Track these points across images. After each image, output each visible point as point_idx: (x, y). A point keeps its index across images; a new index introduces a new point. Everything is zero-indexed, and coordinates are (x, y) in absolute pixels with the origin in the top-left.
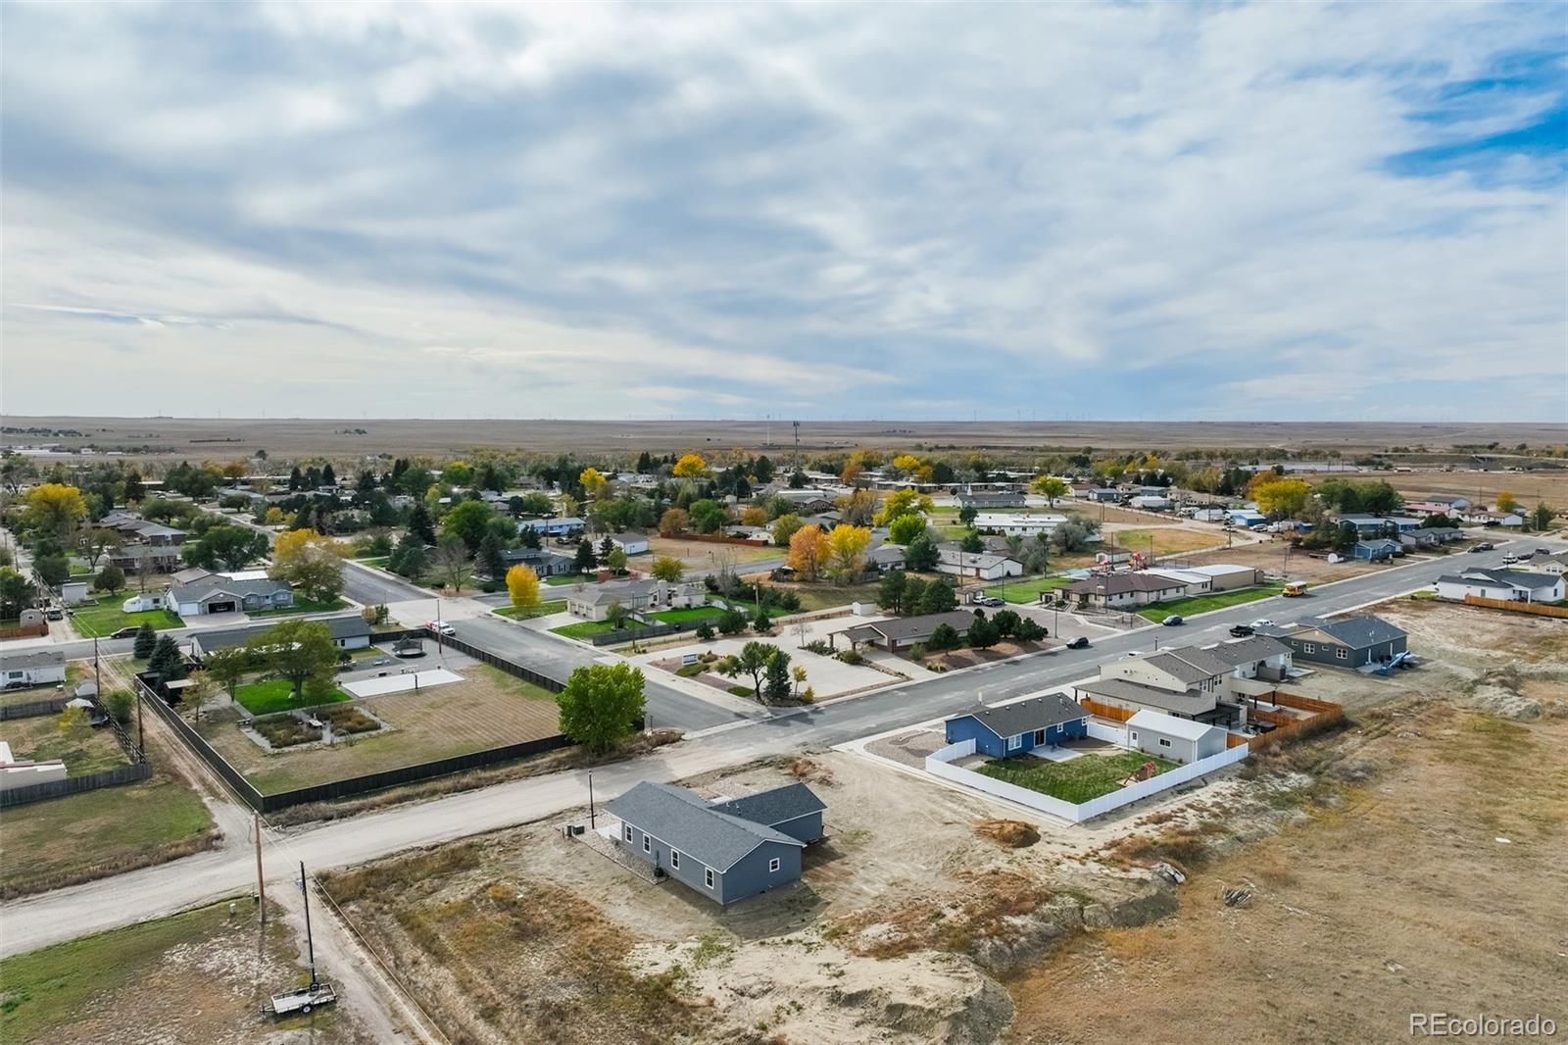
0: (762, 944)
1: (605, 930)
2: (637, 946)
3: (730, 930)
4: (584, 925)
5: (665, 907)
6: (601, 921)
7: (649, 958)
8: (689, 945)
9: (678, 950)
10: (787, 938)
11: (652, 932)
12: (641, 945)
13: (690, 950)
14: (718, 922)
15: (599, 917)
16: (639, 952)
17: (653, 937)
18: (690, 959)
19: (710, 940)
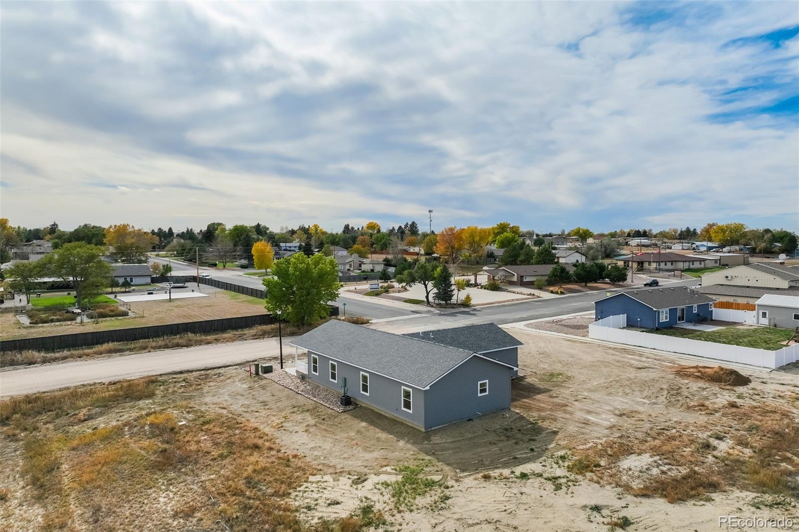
0: (487, 478)
1: (273, 459)
2: (311, 479)
3: (439, 460)
4: (246, 452)
5: (353, 434)
6: (271, 449)
7: (326, 494)
8: (383, 478)
9: (369, 484)
10: (519, 470)
11: (333, 461)
12: (318, 478)
13: (386, 484)
14: (421, 450)
15: (267, 444)
16: (313, 487)
17: (334, 467)
18: (387, 497)
19: (413, 472)
